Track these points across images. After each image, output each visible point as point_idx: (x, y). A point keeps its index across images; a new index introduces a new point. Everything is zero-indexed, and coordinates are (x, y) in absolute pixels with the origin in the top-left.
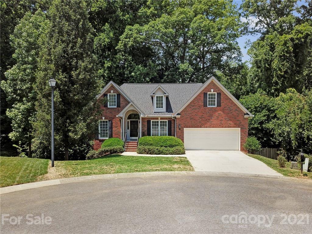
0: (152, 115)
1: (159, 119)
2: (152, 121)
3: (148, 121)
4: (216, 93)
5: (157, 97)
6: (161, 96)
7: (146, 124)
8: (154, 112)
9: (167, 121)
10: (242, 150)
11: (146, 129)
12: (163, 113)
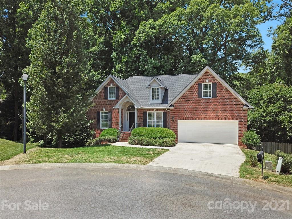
0: (148, 106)
1: (155, 110)
2: (148, 112)
3: (144, 112)
4: (211, 83)
5: (153, 89)
6: (156, 87)
7: (142, 115)
8: (150, 104)
9: (162, 112)
10: (240, 144)
11: (142, 120)
12: (158, 105)
